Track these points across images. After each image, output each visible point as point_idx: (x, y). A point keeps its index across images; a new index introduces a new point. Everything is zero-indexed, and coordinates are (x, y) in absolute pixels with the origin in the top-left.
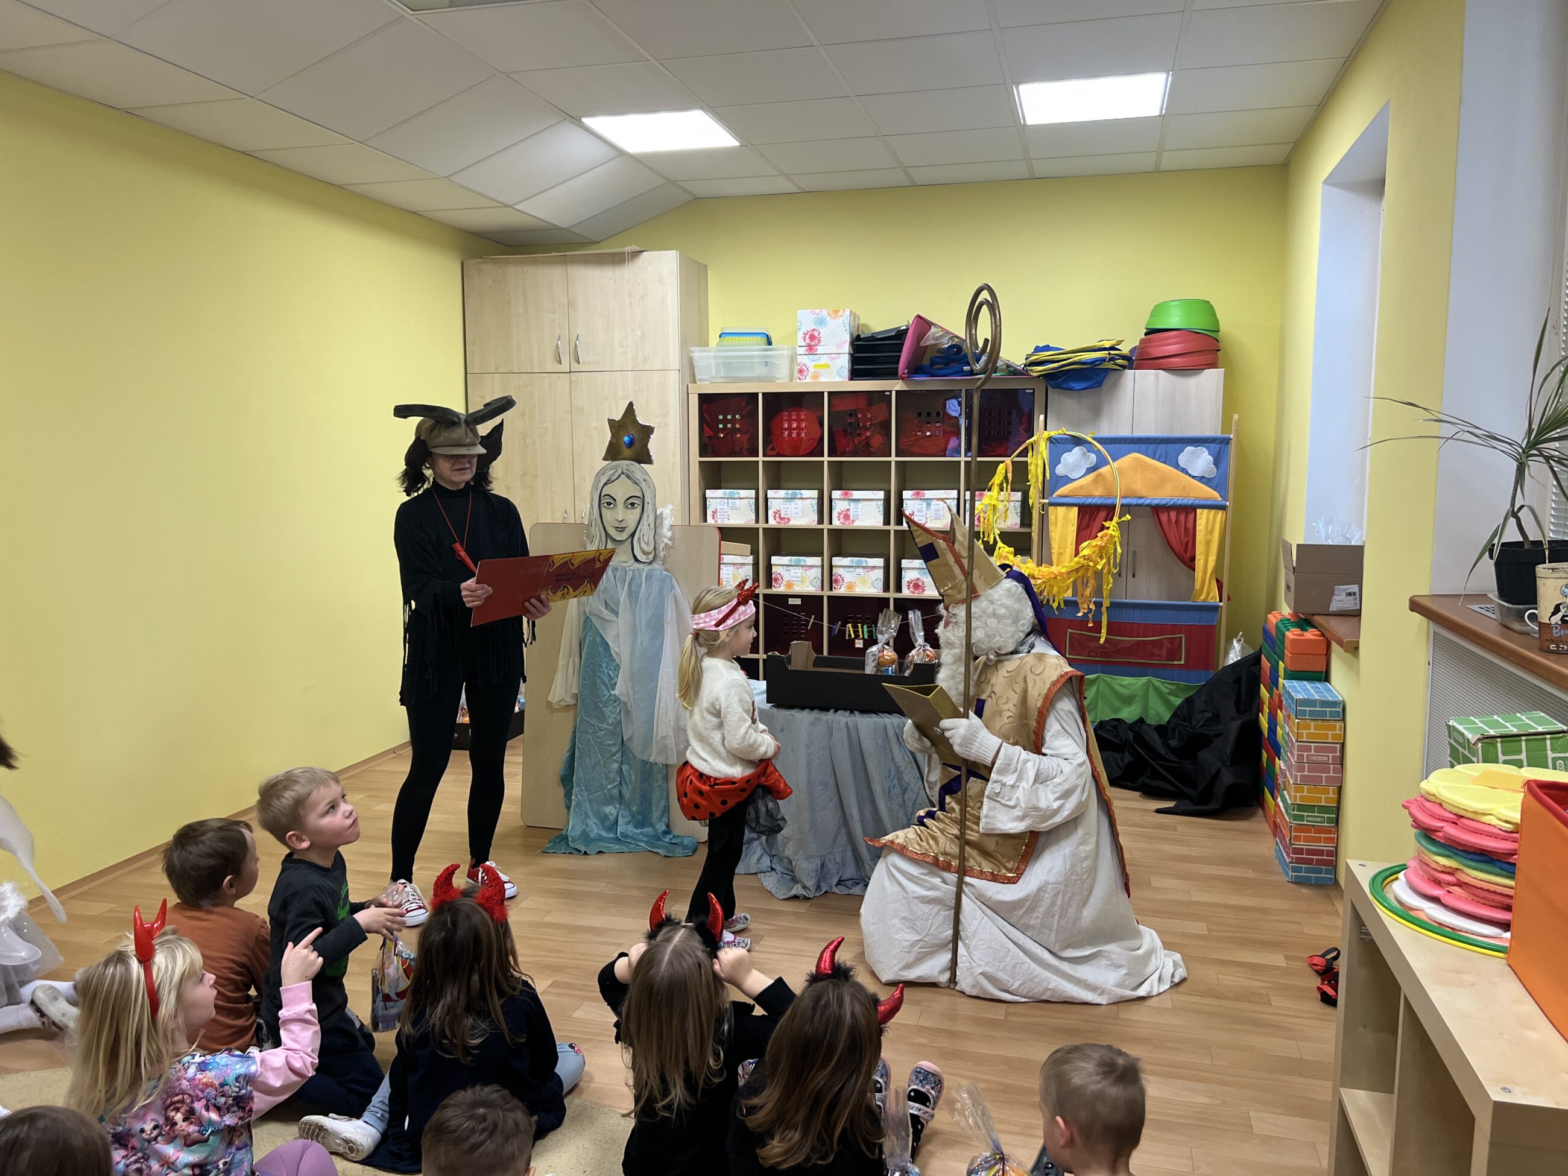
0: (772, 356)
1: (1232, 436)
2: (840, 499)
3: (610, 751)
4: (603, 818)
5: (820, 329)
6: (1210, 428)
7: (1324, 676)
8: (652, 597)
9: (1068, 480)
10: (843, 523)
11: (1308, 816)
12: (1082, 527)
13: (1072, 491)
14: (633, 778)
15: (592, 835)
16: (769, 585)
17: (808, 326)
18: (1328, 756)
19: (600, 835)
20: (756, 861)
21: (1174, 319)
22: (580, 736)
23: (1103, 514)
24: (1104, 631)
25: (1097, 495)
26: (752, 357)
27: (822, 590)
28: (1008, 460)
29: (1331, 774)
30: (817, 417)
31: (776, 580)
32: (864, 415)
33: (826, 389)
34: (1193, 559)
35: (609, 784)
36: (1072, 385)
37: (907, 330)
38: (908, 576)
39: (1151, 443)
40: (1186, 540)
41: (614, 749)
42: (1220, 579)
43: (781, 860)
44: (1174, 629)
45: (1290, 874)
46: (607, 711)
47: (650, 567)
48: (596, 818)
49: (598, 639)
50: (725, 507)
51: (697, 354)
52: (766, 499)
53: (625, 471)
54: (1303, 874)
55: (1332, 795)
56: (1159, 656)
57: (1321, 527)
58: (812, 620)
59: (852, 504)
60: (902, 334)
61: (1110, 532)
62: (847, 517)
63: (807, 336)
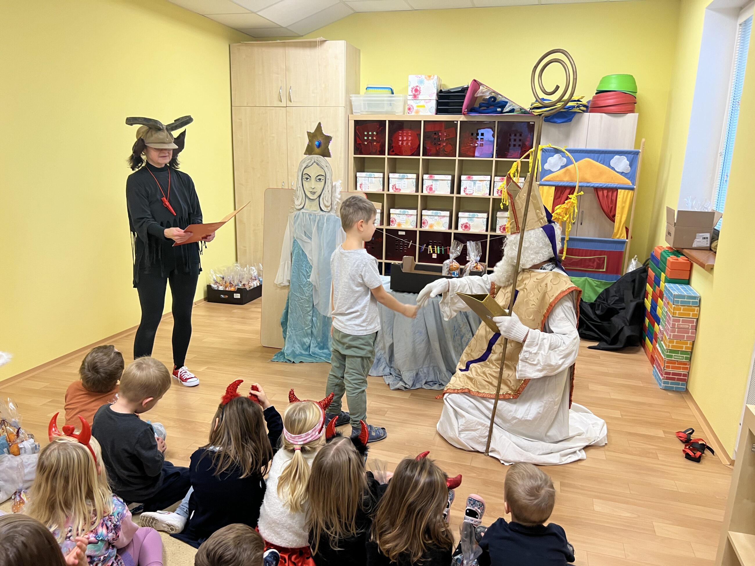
0: (393, 100)
1: (640, 151)
2: (428, 179)
3: (306, 310)
4: (303, 344)
5: (420, 86)
6: (628, 146)
7: (688, 282)
8: (329, 230)
9: (551, 172)
10: (429, 192)
11: (674, 356)
12: (556, 198)
13: (552, 178)
14: (319, 324)
15: (297, 353)
16: (389, 224)
17: (414, 84)
18: (689, 325)
19: (301, 353)
20: (382, 370)
21: (613, 86)
22: (292, 302)
23: (568, 191)
24: (565, 253)
25: (565, 181)
26: (383, 101)
27: (417, 227)
28: (519, 160)
29: (690, 335)
30: (417, 134)
31: (392, 221)
32: (443, 134)
33: (423, 119)
34: (614, 216)
35: (307, 327)
36: (556, 120)
37: (468, 87)
38: (461, 221)
39: (596, 153)
40: (611, 206)
41: (309, 309)
42: (627, 227)
43: (395, 369)
44: (602, 253)
45: (662, 385)
46: (305, 289)
47: (329, 214)
48: (299, 344)
49: (301, 252)
50: (367, 182)
51: (354, 98)
52: (389, 178)
53: (316, 161)
54: (669, 385)
55: (689, 345)
56: (592, 266)
57: (689, 201)
58: (411, 243)
59: (434, 182)
60: (465, 90)
61: (572, 200)
62: (431, 189)
63: (414, 90)
